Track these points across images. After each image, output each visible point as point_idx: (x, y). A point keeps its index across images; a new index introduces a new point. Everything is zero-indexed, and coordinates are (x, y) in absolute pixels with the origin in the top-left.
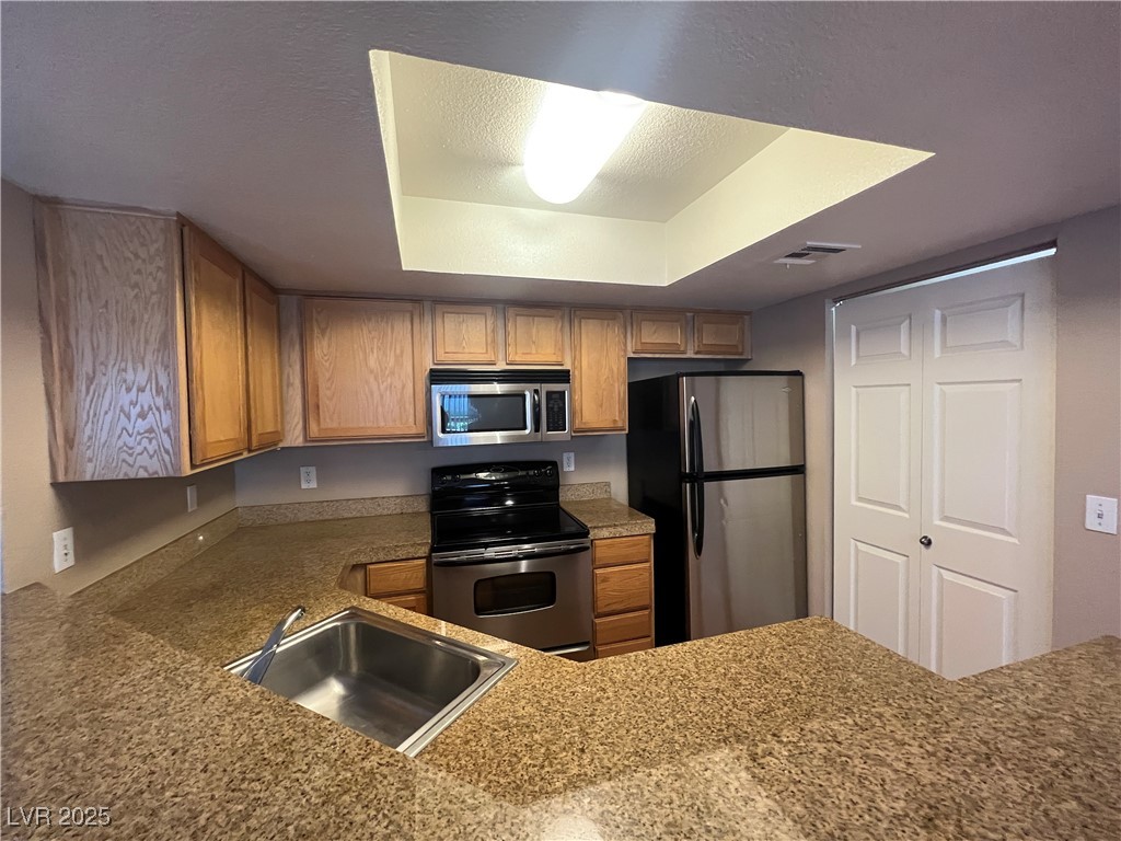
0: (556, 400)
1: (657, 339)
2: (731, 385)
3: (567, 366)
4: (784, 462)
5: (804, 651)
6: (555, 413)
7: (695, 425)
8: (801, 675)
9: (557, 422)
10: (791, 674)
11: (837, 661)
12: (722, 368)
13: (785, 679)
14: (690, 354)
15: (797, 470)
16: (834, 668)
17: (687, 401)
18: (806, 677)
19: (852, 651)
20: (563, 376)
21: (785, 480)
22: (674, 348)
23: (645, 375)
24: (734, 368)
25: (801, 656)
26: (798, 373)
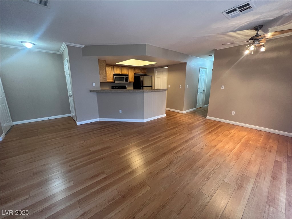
0: (127, 78)
1: (137, 71)
2: (145, 77)
3: (128, 74)
4: (150, 85)
6: (127, 79)
7: (142, 81)
9: (127, 81)
12: (144, 75)
14: (141, 73)
15: (152, 86)
17: (141, 78)
20: (128, 75)
21: (150, 87)
22: (139, 72)
23: (136, 75)
24: (145, 75)
26: (152, 76)
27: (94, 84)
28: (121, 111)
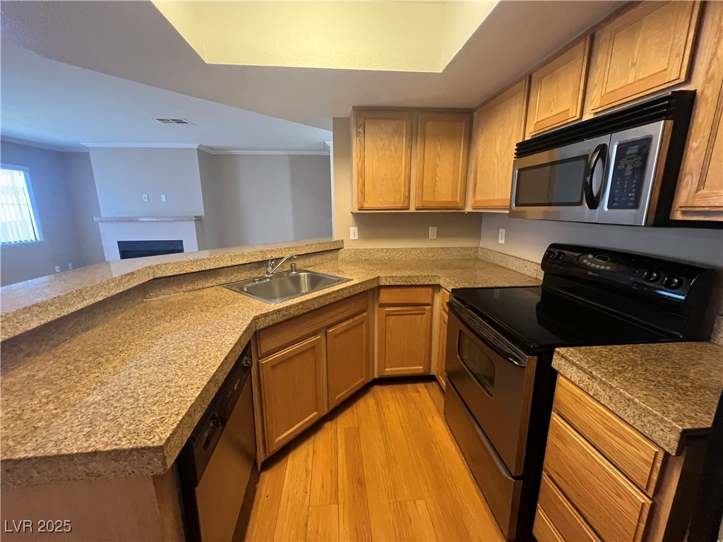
5: (151, 391)
8: (141, 375)
10: (149, 371)
11: (117, 401)
13: (150, 366)
16: (118, 394)
18: (137, 375)
19: (106, 420)
25: (151, 385)
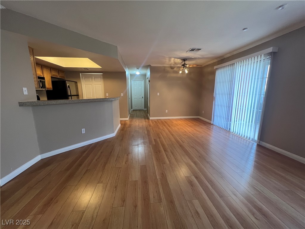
0: (44, 82)
1: (54, 74)
14: (58, 77)
15: (78, 95)
17: (67, 85)
20: (44, 78)
21: (76, 97)
26: (76, 82)
27: (25, 91)
28: (83, 131)
